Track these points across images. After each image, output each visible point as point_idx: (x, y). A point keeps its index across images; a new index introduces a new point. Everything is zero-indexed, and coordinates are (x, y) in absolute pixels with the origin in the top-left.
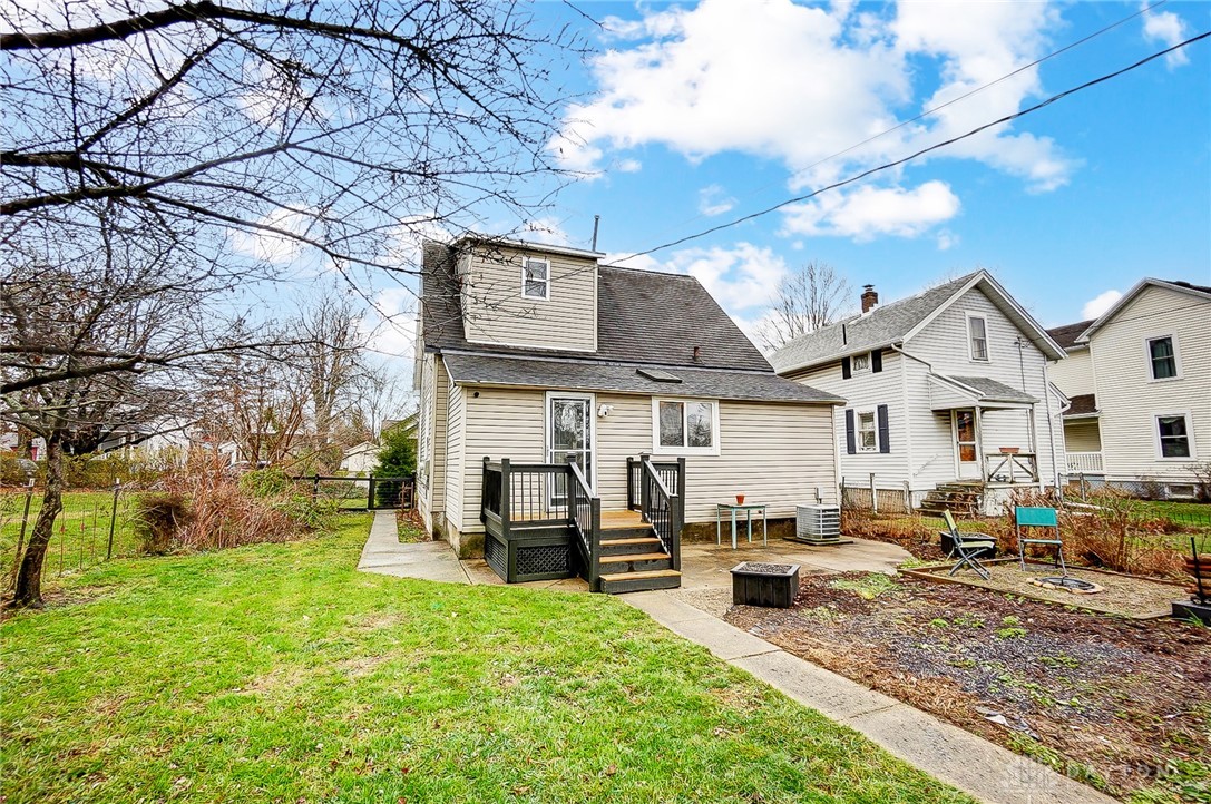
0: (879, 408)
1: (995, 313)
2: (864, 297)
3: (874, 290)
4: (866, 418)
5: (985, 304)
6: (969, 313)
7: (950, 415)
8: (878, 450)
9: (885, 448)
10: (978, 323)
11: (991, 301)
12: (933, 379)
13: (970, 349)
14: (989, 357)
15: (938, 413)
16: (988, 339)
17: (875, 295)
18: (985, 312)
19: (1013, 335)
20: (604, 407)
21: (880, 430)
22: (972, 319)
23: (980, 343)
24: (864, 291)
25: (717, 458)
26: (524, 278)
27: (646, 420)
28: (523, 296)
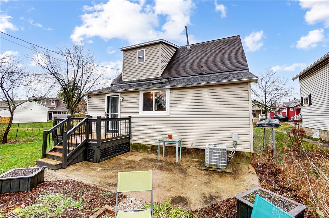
25: (168, 117)
26: (137, 57)
27: (137, 101)
28: (137, 63)
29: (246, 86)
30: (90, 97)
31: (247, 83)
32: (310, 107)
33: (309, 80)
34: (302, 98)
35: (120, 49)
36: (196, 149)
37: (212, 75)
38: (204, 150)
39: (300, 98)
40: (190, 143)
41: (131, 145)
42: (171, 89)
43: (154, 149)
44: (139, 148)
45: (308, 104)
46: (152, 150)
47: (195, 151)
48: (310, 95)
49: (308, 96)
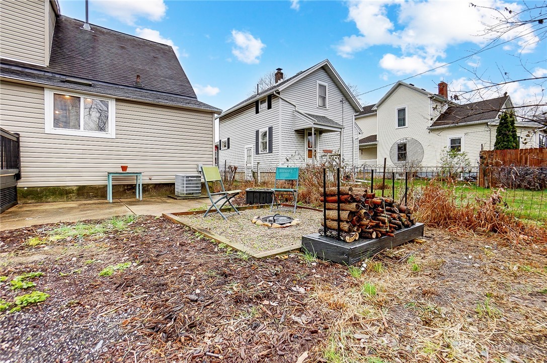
0: (269, 128)
1: (332, 84)
2: (276, 74)
3: (282, 71)
4: (265, 134)
5: (327, 79)
6: (319, 82)
7: (304, 133)
8: (268, 152)
9: (271, 151)
10: (322, 87)
11: (331, 78)
12: (296, 114)
13: (318, 101)
14: (327, 106)
15: (297, 131)
16: (327, 97)
17: (282, 73)
18: (327, 83)
19: (340, 97)
21: (269, 141)
22: (320, 85)
23: (324, 98)
24: (276, 71)
25: (112, 141)
29: (211, 116)
31: (212, 113)
32: (229, 150)
33: (229, 123)
34: (220, 141)
36: (156, 184)
39: (219, 141)
40: (147, 178)
41: (18, 192)
42: (117, 100)
44: (46, 195)
45: (226, 148)
47: (155, 187)
48: (229, 139)
49: (226, 139)
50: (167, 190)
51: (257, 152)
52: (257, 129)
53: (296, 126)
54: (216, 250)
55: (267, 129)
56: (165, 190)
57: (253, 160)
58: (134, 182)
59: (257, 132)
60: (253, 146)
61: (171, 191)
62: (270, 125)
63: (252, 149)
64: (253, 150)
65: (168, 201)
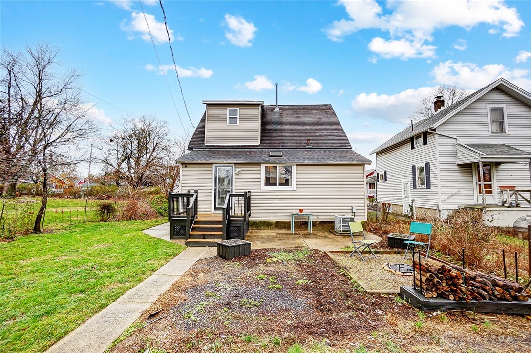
0: (426, 164)
2: (436, 103)
4: (421, 170)
5: (506, 98)
6: (490, 106)
7: (472, 167)
8: (426, 187)
9: (429, 187)
10: (499, 111)
11: (511, 96)
12: (457, 147)
13: (491, 127)
14: (506, 131)
15: (461, 166)
16: (506, 120)
17: (443, 101)
18: (505, 105)
20: (238, 170)
21: (426, 176)
22: (493, 109)
23: (501, 123)
25: (294, 192)
26: (228, 117)
27: (259, 175)
28: (228, 124)
29: (362, 167)
30: (186, 167)
31: (363, 164)
32: (386, 183)
33: (385, 157)
35: (203, 101)
36: (321, 221)
37: (320, 150)
38: (334, 222)
40: (316, 217)
41: (250, 223)
42: (297, 165)
43: (279, 225)
44: (260, 225)
46: (276, 226)
47: (320, 224)
48: (385, 172)
49: (384, 172)
50: (329, 226)
51: (415, 187)
52: (413, 164)
53: (458, 160)
54: (349, 283)
55: (424, 165)
56: (328, 226)
57: (410, 194)
58: (307, 219)
59: (414, 167)
60: (410, 180)
61: (332, 227)
62: (427, 161)
63: (409, 183)
64: (410, 185)
65: (329, 236)
